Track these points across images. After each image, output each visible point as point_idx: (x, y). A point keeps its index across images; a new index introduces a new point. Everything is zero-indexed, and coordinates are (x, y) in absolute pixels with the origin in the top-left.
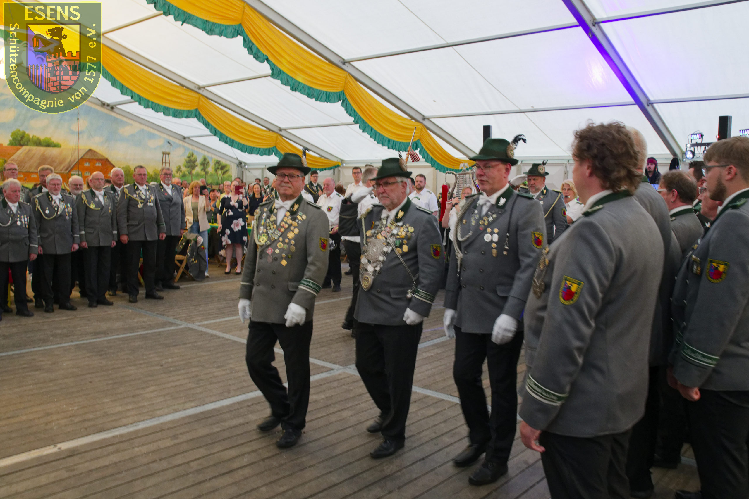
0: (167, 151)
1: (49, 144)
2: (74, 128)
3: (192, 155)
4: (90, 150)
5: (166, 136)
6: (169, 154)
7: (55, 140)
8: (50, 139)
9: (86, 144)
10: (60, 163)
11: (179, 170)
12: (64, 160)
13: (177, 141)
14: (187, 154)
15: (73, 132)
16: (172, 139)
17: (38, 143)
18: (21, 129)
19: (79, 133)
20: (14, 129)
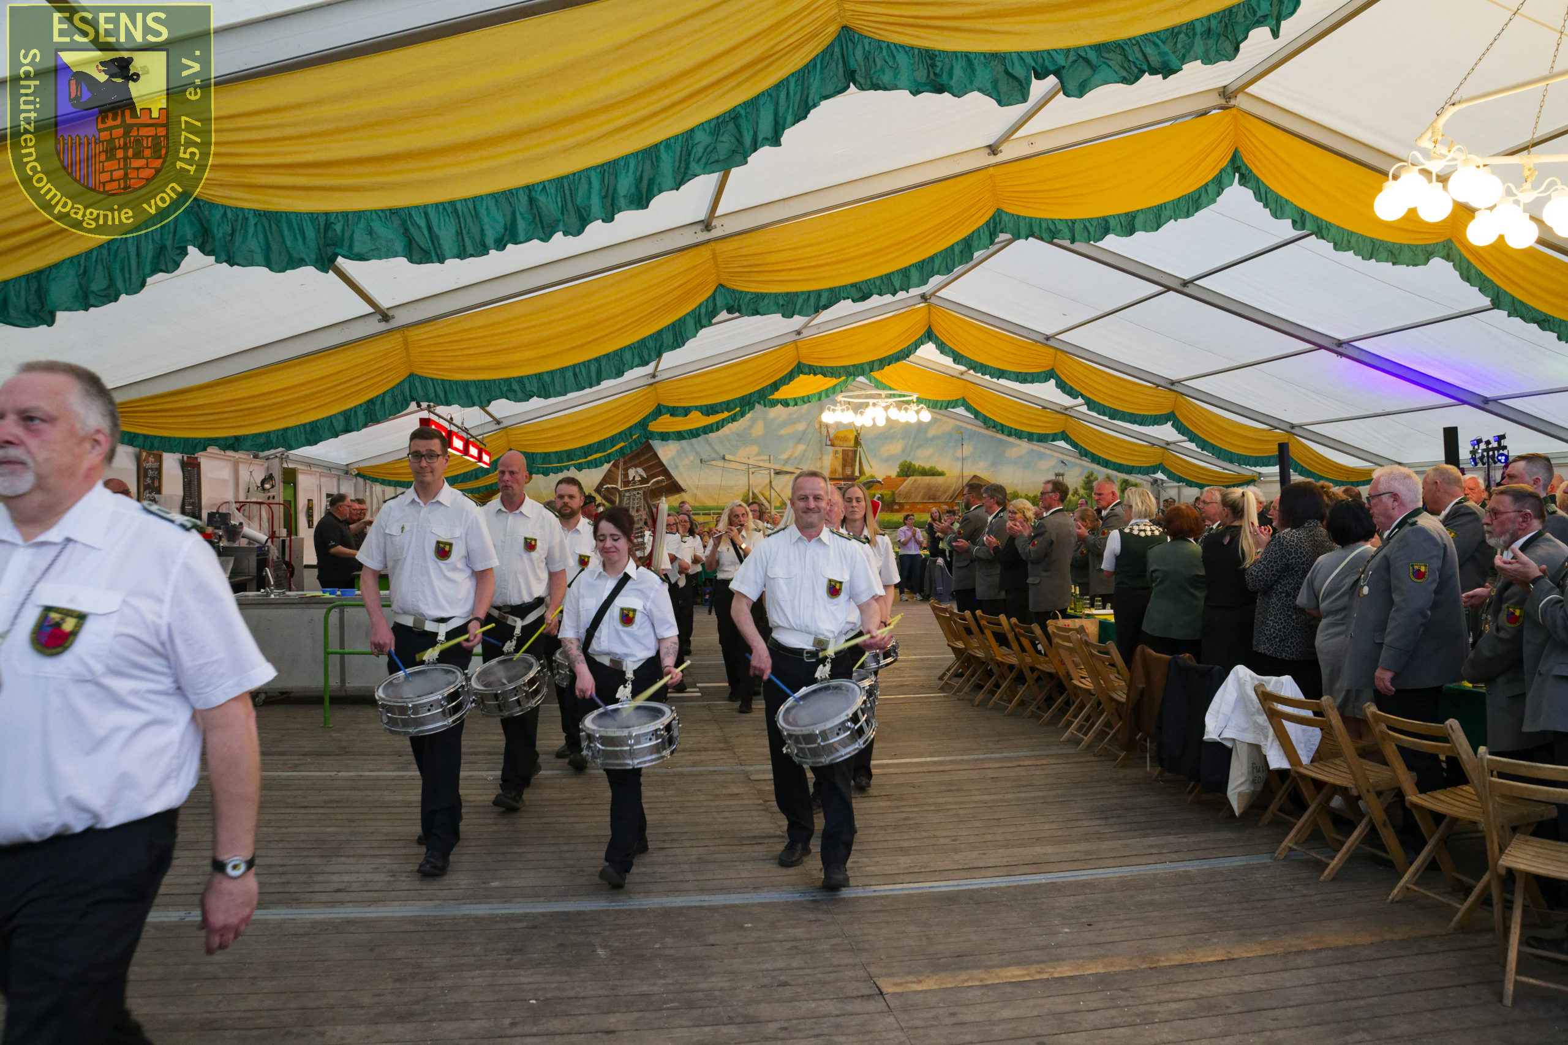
0: (1061, 471)
1: (934, 473)
2: (959, 454)
3: (1092, 474)
4: (975, 477)
5: (1059, 455)
6: (1063, 475)
7: (939, 468)
8: (935, 467)
9: (970, 471)
10: (945, 492)
11: (1076, 492)
12: (948, 488)
13: (1073, 460)
14: (1086, 474)
15: (957, 459)
16: (1065, 458)
17: (924, 473)
18: (908, 460)
19: (963, 459)
20: (901, 461)
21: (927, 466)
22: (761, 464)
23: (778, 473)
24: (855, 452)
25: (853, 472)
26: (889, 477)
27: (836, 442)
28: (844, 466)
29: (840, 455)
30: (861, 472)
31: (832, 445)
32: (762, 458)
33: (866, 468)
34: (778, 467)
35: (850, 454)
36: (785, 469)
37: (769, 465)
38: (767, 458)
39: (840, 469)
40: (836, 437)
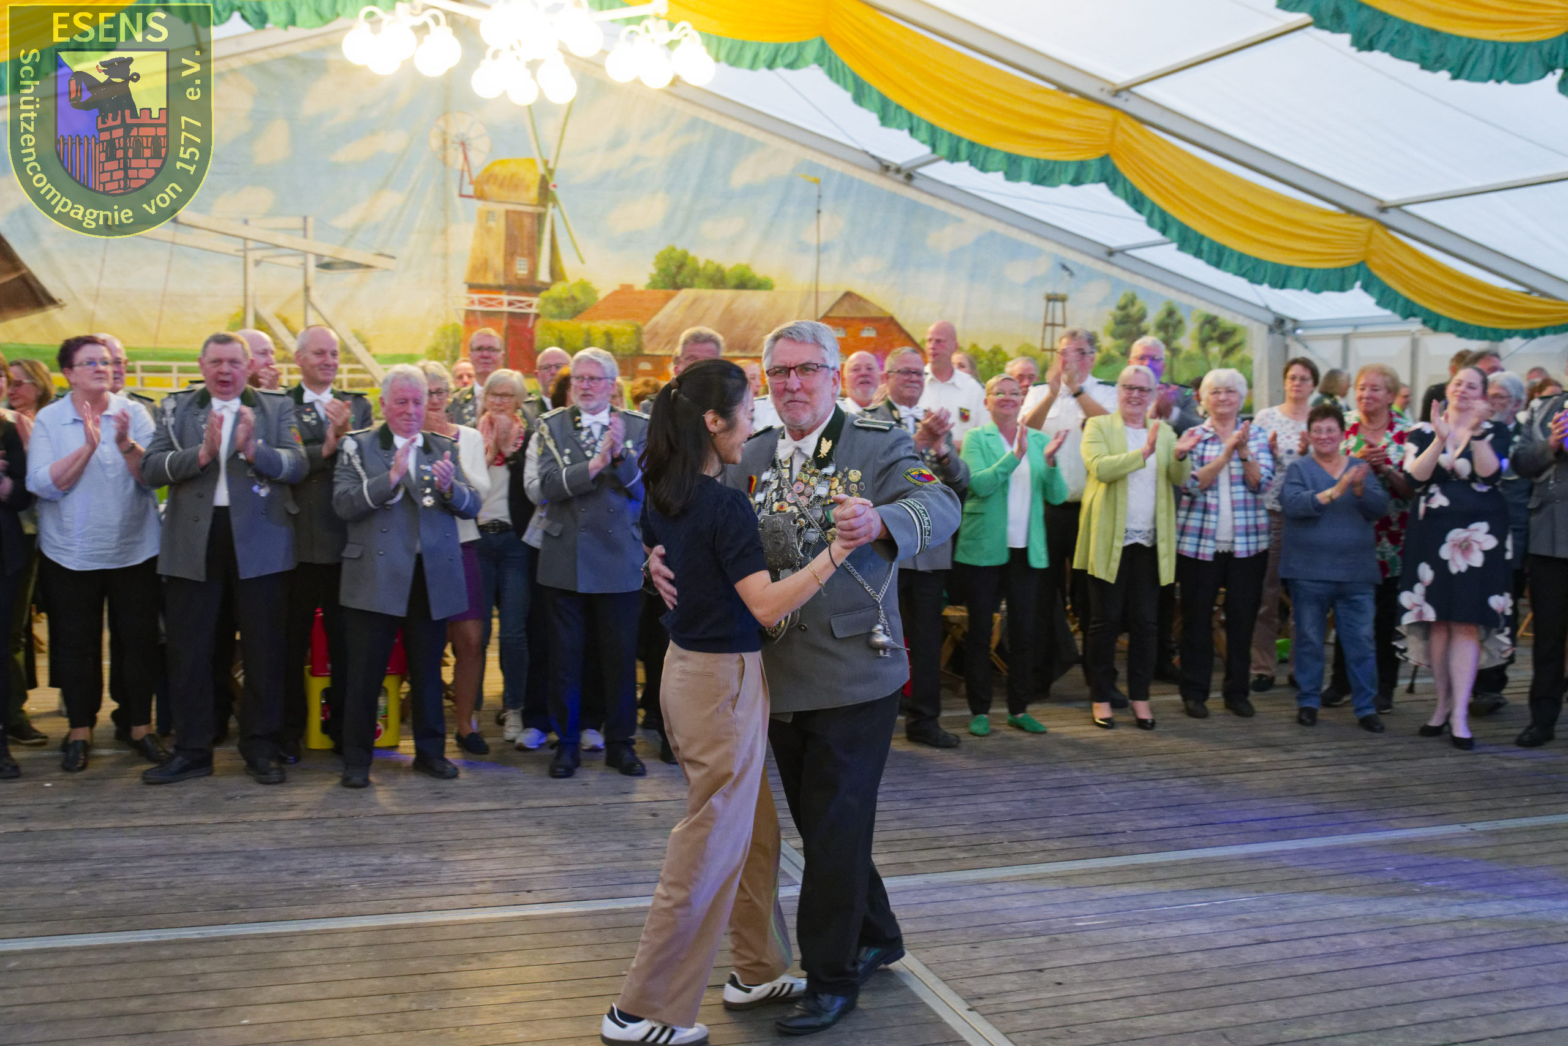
1: (744, 283)
2: (810, 236)
4: (848, 295)
7: (760, 271)
8: (748, 267)
9: (837, 280)
14: (1119, 299)
15: (803, 248)
17: (718, 280)
18: (680, 245)
19: (820, 249)
20: (662, 247)
21: (729, 262)
22: (281, 239)
23: (326, 266)
24: (540, 218)
25: (533, 271)
26: (626, 289)
27: (491, 189)
28: (510, 254)
29: (499, 226)
30: (556, 274)
31: (481, 196)
32: (281, 222)
33: (568, 263)
34: (328, 250)
35: (527, 221)
36: (348, 255)
37: (299, 243)
38: (297, 222)
39: (498, 261)
40: (489, 177)
